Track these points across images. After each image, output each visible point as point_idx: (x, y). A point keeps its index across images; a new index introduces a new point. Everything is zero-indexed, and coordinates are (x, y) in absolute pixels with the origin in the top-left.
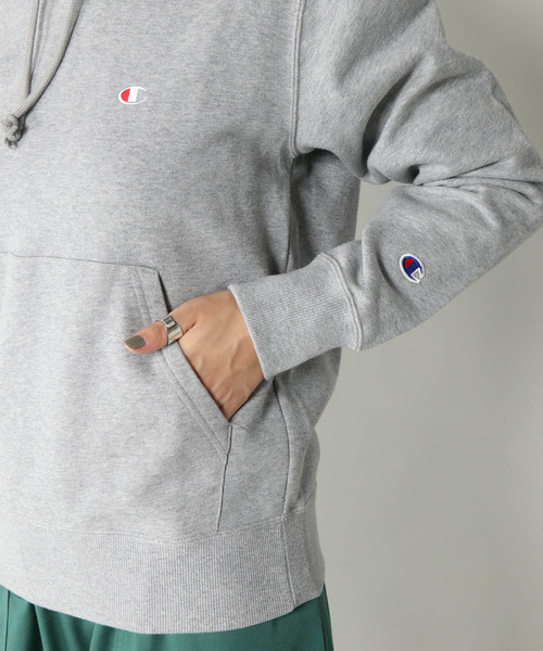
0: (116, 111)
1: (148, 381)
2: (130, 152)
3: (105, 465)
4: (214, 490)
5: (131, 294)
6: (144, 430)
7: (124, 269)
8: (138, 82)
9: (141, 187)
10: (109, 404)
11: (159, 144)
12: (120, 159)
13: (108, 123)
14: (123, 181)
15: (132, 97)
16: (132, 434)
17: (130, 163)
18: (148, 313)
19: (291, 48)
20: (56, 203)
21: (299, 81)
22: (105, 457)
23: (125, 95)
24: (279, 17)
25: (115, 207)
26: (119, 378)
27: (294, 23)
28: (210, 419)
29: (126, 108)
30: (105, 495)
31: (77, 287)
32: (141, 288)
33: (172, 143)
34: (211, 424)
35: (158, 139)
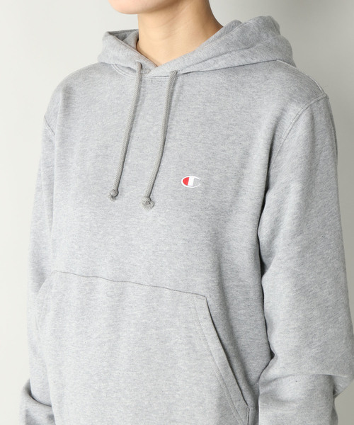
0: (180, 191)
2: (190, 219)
5: (189, 313)
6: (196, 406)
7: (185, 296)
8: (194, 173)
9: (197, 242)
11: (207, 215)
12: (185, 224)
13: (175, 199)
15: (191, 182)
17: (190, 227)
18: (200, 325)
20: (142, 248)
23: (186, 181)
25: (181, 254)
28: (236, 402)
29: (186, 189)
32: (195, 308)
33: (216, 215)
34: (236, 405)
35: (208, 212)
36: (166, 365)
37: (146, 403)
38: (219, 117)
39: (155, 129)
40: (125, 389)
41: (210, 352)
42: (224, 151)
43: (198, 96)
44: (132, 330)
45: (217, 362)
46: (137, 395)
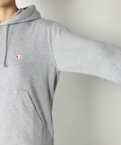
0: (16, 60)
1: (28, 113)
2: (20, 68)
3: (17, 133)
4: (40, 137)
5: (23, 96)
6: (27, 124)
7: (21, 91)
8: (20, 54)
9: (23, 74)
10: (19, 119)
11: (26, 66)
12: (18, 69)
13: (14, 62)
14: (20, 74)
15: (19, 57)
16: (24, 125)
17: (20, 70)
18: (27, 99)
19: (49, 45)
20: (4, 79)
21: (52, 51)
22: (17, 131)
23: (17, 57)
24: (46, 40)
25: (18, 79)
26: (22, 113)
27: (49, 40)
29: (18, 59)
30: (17, 139)
31: (11, 96)
32: (25, 95)
33: (28, 65)
34: (39, 122)
35: (25, 65)
36: (16, 114)
37: (10, 127)
38: (24, 37)
39: (3, 42)
40: (2, 123)
41: (30, 107)
42: (28, 46)
43: (16, 31)
44: (3, 105)
45: (33, 109)
46: (6, 125)
